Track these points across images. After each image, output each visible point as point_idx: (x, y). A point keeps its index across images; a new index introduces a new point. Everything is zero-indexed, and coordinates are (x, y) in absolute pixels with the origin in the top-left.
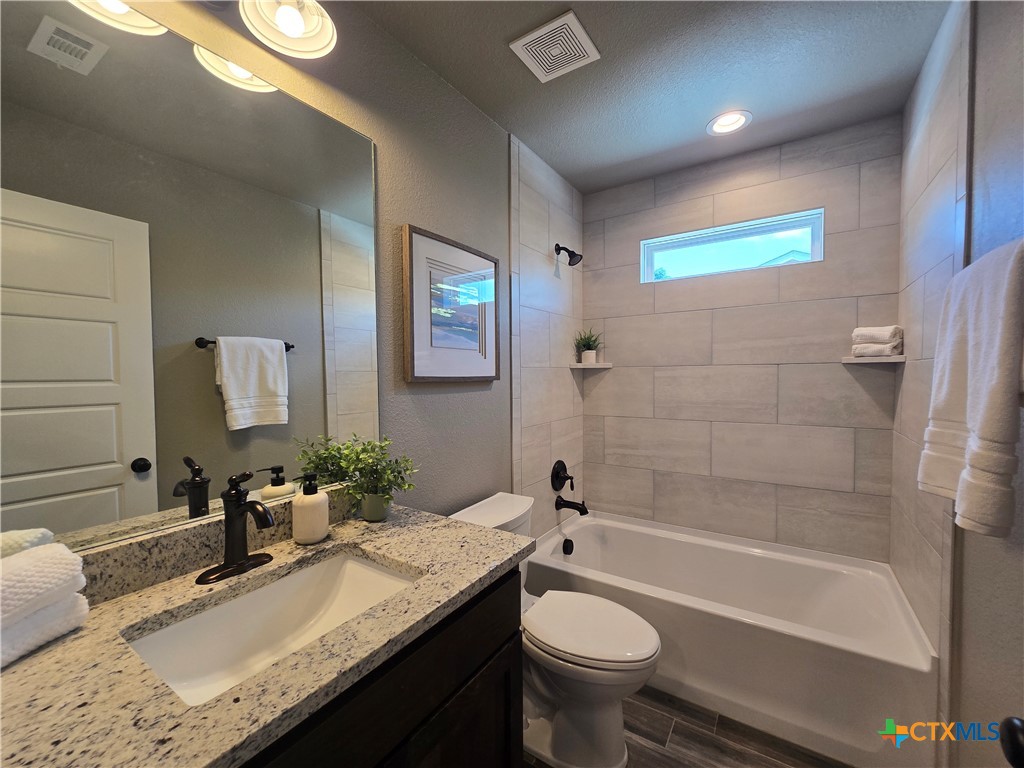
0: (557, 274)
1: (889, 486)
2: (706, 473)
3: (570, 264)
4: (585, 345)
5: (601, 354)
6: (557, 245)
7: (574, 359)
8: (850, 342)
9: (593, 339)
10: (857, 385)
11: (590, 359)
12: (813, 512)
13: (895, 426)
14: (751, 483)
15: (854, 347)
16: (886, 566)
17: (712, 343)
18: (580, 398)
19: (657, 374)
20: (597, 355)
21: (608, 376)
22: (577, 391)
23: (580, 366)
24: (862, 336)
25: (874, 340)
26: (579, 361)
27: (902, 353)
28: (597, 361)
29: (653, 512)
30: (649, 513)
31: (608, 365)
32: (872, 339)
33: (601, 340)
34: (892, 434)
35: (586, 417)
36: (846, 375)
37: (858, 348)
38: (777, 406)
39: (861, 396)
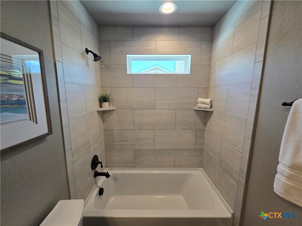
0: (87, 65)
1: (203, 146)
2: (152, 148)
3: (94, 60)
4: (103, 99)
5: (111, 104)
6: (86, 49)
7: (98, 106)
8: (196, 103)
9: (107, 97)
10: (197, 116)
11: (106, 106)
12: (184, 156)
13: (206, 129)
14: (167, 150)
15: (198, 104)
16: (202, 169)
17: (155, 101)
18: (102, 123)
19: (135, 112)
20: (109, 104)
21: (114, 113)
22: (100, 120)
23: (102, 109)
24: (201, 101)
25: (204, 103)
26: (101, 107)
27: (211, 108)
28: (109, 107)
29: (134, 164)
30: (133, 165)
31: (114, 108)
32: (203, 102)
33: (110, 98)
34: (205, 131)
35: (105, 130)
36: (194, 113)
37: (199, 105)
38: (175, 123)
39: (198, 120)
